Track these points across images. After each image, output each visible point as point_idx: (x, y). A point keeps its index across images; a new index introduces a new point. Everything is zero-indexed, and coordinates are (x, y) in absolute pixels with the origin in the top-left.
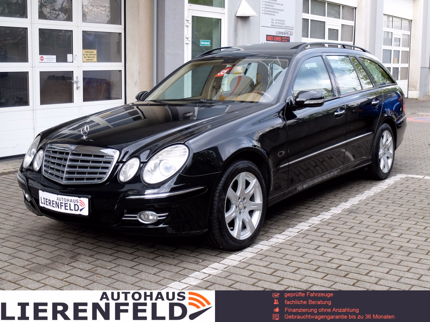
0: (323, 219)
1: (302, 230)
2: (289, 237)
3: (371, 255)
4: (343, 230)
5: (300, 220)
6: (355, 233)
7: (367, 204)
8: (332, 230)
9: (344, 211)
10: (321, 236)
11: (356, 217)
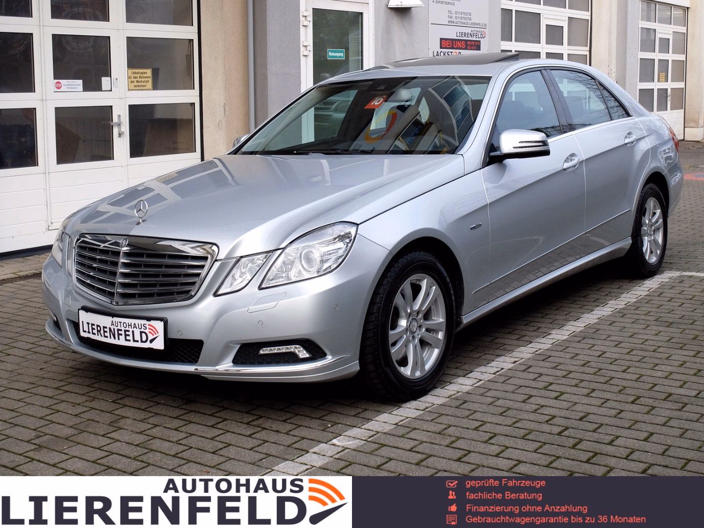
0: (538, 349)
1: (502, 369)
2: (481, 380)
3: (619, 410)
4: (572, 368)
5: (498, 352)
6: (592, 373)
7: (612, 323)
8: (552, 368)
9: (574, 335)
10: (534, 380)
11: (594, 345)
